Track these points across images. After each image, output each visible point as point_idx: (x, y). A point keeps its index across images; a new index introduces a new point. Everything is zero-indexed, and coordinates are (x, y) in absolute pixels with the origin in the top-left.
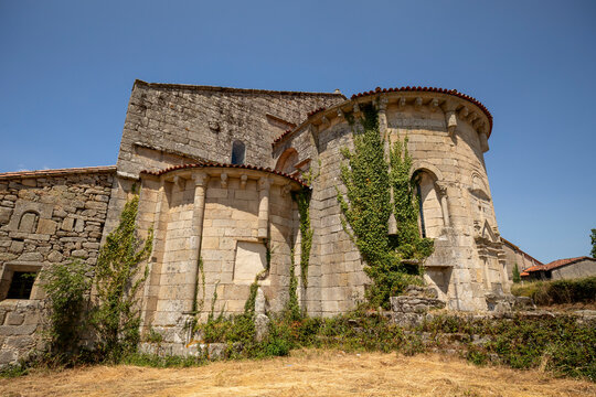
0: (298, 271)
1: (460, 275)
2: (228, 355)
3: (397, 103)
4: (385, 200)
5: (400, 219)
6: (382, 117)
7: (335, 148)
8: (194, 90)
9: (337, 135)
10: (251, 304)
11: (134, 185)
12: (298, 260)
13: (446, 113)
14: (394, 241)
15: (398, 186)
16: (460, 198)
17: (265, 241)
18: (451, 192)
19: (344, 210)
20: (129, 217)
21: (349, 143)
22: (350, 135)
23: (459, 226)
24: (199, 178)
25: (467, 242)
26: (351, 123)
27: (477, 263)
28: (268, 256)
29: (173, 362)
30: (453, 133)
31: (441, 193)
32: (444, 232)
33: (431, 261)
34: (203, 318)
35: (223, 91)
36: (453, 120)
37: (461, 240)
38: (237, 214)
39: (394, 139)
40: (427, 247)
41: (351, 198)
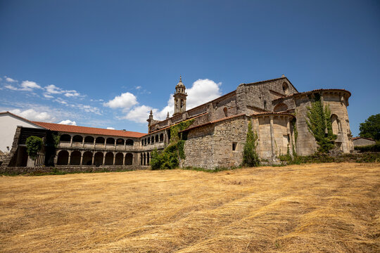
0: (294, 143)
1: (344, 144)
2: (288, 164)
3: (326, 93)
4: (324, 123)
5: (328, 129)
6: (322, 98)
7: (304, 106)
8: (254, 84)
9: (305, 102)
10: (288, 152)
11: (249, 118)
12: (294, 140)
13: (340, 96)
14: (326, 135)
15: (327, 120)
16: (343, 122)
17: (288, 135)
18: (342, 121)
19: (309, 126)
20: (250, 127)
21: (310, 105)
22: (310, 102)
23: (344, 131)
24: (272, 117)
25: (345, 135)
26: (310, 98)
27: (348, 141)
28: (289, 140)
29: (274, 166)
30: (342, 102)
31: (338, 121)
32: (339, 133)
33: (337, 141)
34: (278, 155)
35: (260, 83)
36: (342, 99)
37: (344, 135)
38: (282, 127)
39: (325, 105)
40: (336, 137)
41: (311, 122)
